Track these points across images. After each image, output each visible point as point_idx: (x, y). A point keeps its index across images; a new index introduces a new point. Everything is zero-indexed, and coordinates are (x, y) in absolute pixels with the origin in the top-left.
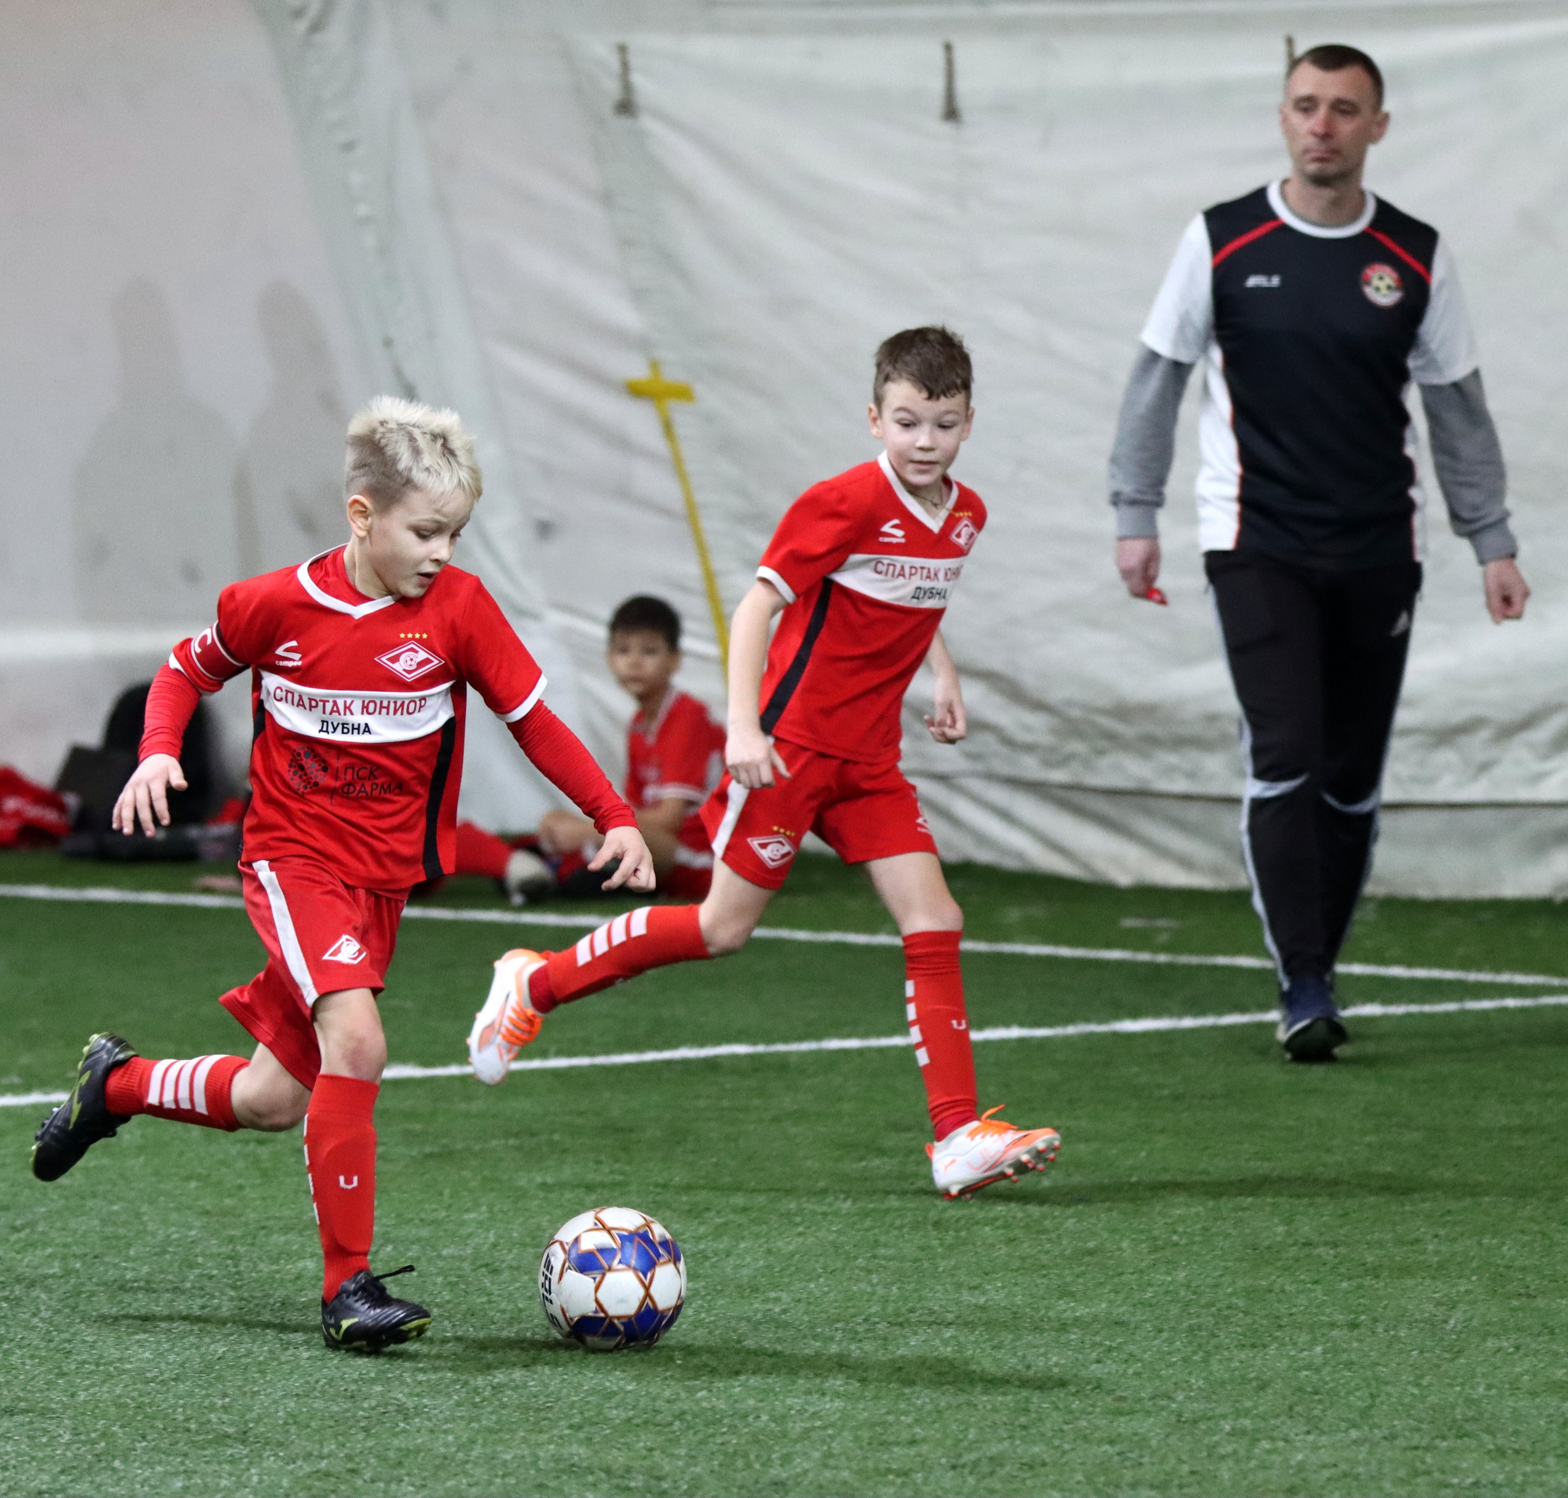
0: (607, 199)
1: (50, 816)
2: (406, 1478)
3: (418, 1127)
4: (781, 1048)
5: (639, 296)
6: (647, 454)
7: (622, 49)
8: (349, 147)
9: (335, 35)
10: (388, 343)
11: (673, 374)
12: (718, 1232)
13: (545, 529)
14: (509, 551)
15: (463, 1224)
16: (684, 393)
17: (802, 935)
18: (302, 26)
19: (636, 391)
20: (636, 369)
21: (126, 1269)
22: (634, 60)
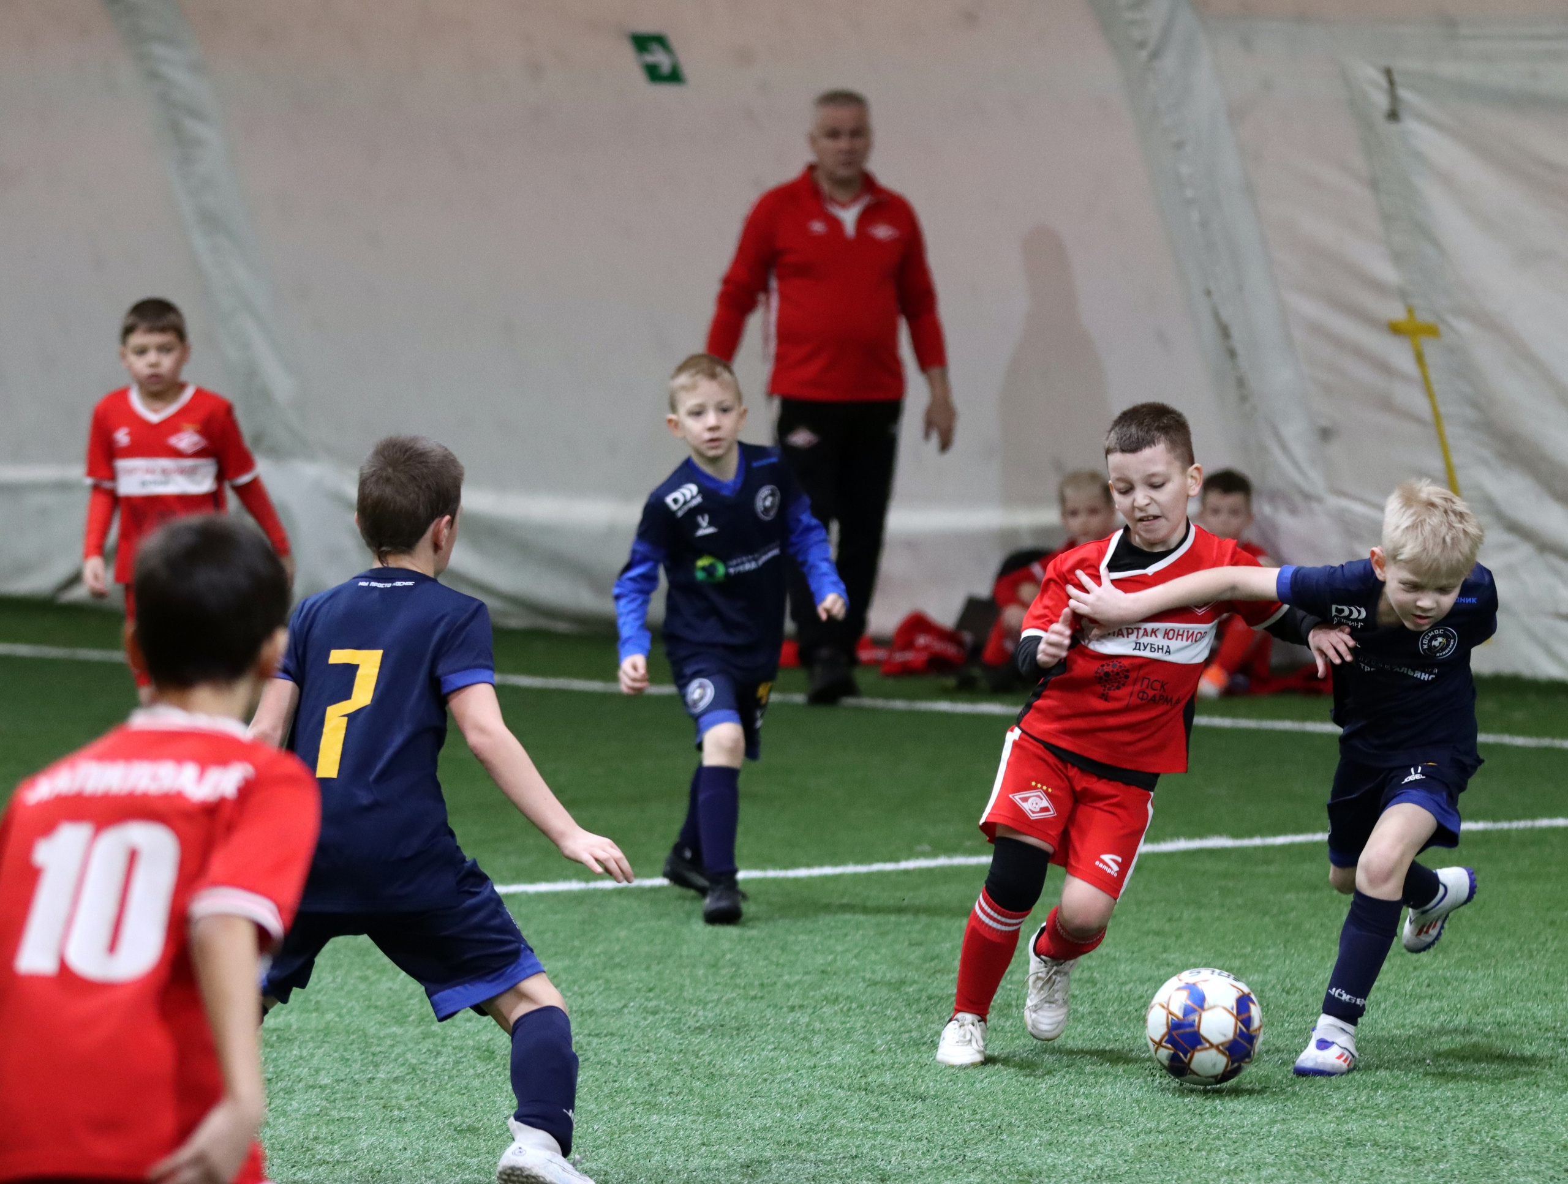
0: (1374, 184)
1: (950, 649)
2: (1223, 1148)
3: (1231, 884)
4: (1505, 825)
5: (1398, 258)
6: (1405, 378)
7: (1388, 73)
8: (1179, 145)
9: (1169, 62)
10: (1208, 293)
11: (1424, 317)
12: (1459, 963)
13: (1326, 434)
14: (1299, 450)
15: (1265, 957)
16: (1432, 331)
17: (1520, 741)
18: (1144, 54)
19: (1395, 329)
20: (1396, 312)
21: (1010, 990)
22: (1397, 78)
